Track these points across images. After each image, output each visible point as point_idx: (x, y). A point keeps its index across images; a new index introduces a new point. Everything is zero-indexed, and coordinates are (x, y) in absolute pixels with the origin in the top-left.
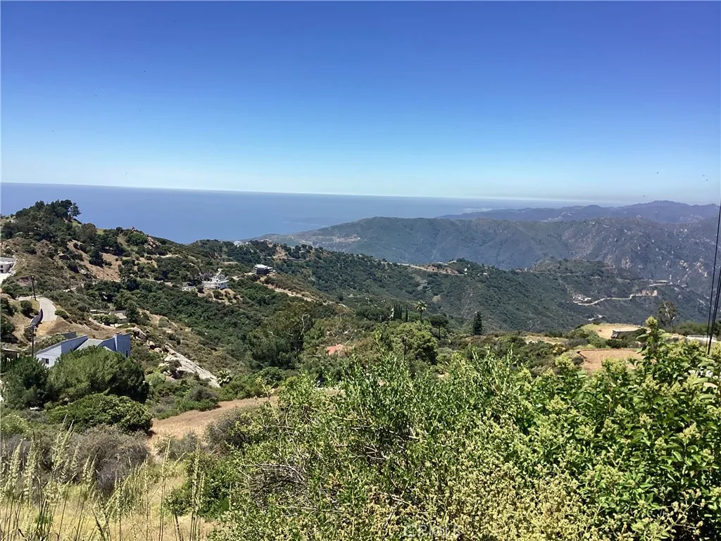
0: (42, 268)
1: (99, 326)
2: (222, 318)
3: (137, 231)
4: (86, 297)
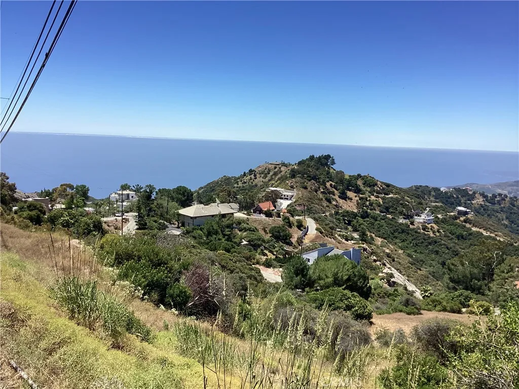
0: (310, 199)
1: (341, 241)
2: (427, 246)
3: (370, 177)
4: (335, 220)
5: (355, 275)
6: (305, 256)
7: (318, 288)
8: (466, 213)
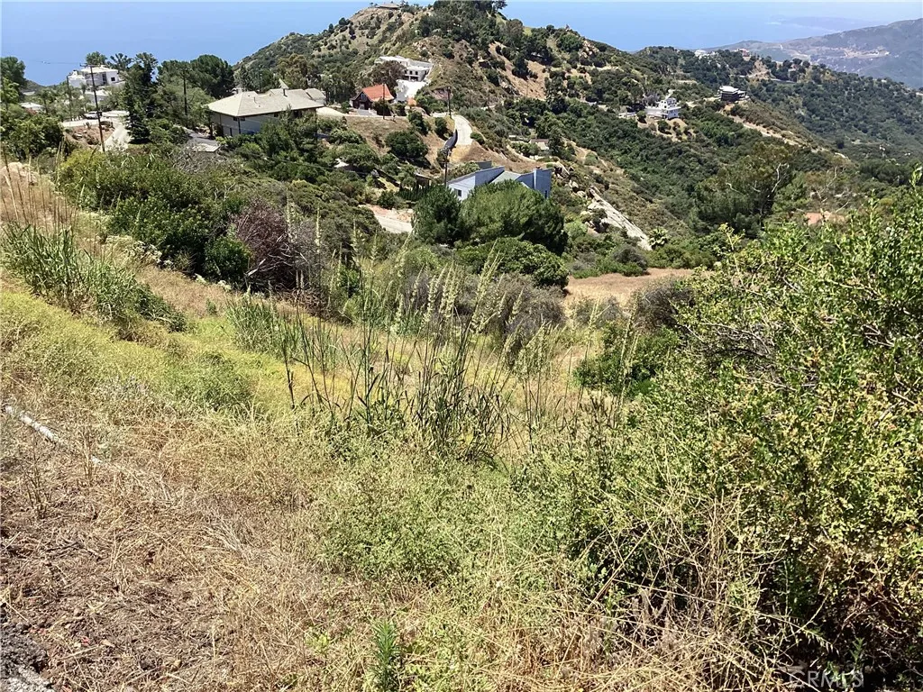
0: (459, 77)
1: (517, 157)
2: (665, 159)
3: (571, 31)
4: (505, 118)
5: (540, 215)
6: (453, 186)
7: (477, 240)
8: (736, 97)
